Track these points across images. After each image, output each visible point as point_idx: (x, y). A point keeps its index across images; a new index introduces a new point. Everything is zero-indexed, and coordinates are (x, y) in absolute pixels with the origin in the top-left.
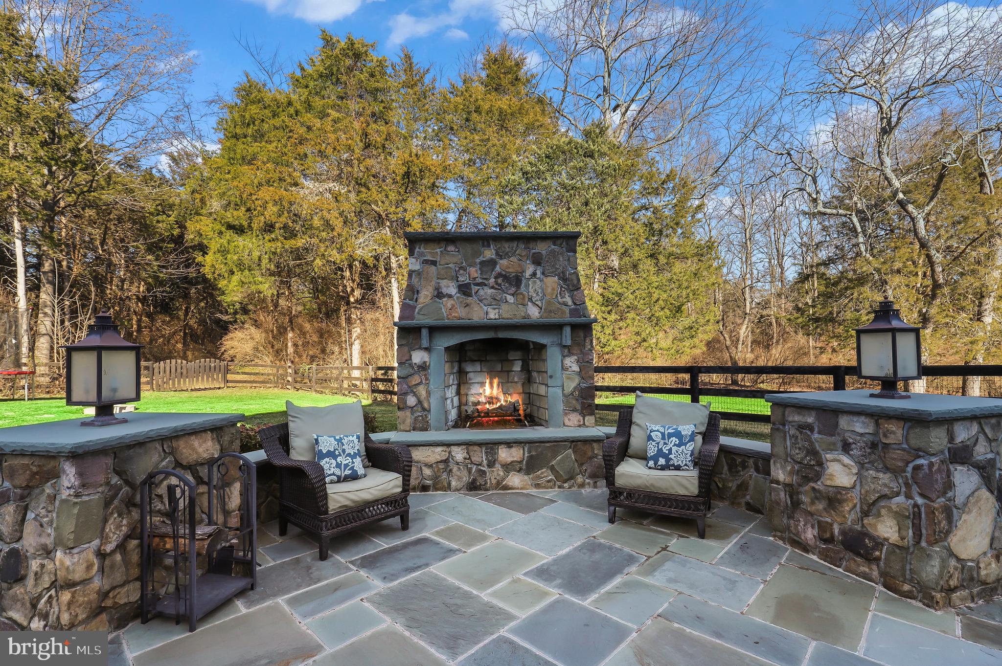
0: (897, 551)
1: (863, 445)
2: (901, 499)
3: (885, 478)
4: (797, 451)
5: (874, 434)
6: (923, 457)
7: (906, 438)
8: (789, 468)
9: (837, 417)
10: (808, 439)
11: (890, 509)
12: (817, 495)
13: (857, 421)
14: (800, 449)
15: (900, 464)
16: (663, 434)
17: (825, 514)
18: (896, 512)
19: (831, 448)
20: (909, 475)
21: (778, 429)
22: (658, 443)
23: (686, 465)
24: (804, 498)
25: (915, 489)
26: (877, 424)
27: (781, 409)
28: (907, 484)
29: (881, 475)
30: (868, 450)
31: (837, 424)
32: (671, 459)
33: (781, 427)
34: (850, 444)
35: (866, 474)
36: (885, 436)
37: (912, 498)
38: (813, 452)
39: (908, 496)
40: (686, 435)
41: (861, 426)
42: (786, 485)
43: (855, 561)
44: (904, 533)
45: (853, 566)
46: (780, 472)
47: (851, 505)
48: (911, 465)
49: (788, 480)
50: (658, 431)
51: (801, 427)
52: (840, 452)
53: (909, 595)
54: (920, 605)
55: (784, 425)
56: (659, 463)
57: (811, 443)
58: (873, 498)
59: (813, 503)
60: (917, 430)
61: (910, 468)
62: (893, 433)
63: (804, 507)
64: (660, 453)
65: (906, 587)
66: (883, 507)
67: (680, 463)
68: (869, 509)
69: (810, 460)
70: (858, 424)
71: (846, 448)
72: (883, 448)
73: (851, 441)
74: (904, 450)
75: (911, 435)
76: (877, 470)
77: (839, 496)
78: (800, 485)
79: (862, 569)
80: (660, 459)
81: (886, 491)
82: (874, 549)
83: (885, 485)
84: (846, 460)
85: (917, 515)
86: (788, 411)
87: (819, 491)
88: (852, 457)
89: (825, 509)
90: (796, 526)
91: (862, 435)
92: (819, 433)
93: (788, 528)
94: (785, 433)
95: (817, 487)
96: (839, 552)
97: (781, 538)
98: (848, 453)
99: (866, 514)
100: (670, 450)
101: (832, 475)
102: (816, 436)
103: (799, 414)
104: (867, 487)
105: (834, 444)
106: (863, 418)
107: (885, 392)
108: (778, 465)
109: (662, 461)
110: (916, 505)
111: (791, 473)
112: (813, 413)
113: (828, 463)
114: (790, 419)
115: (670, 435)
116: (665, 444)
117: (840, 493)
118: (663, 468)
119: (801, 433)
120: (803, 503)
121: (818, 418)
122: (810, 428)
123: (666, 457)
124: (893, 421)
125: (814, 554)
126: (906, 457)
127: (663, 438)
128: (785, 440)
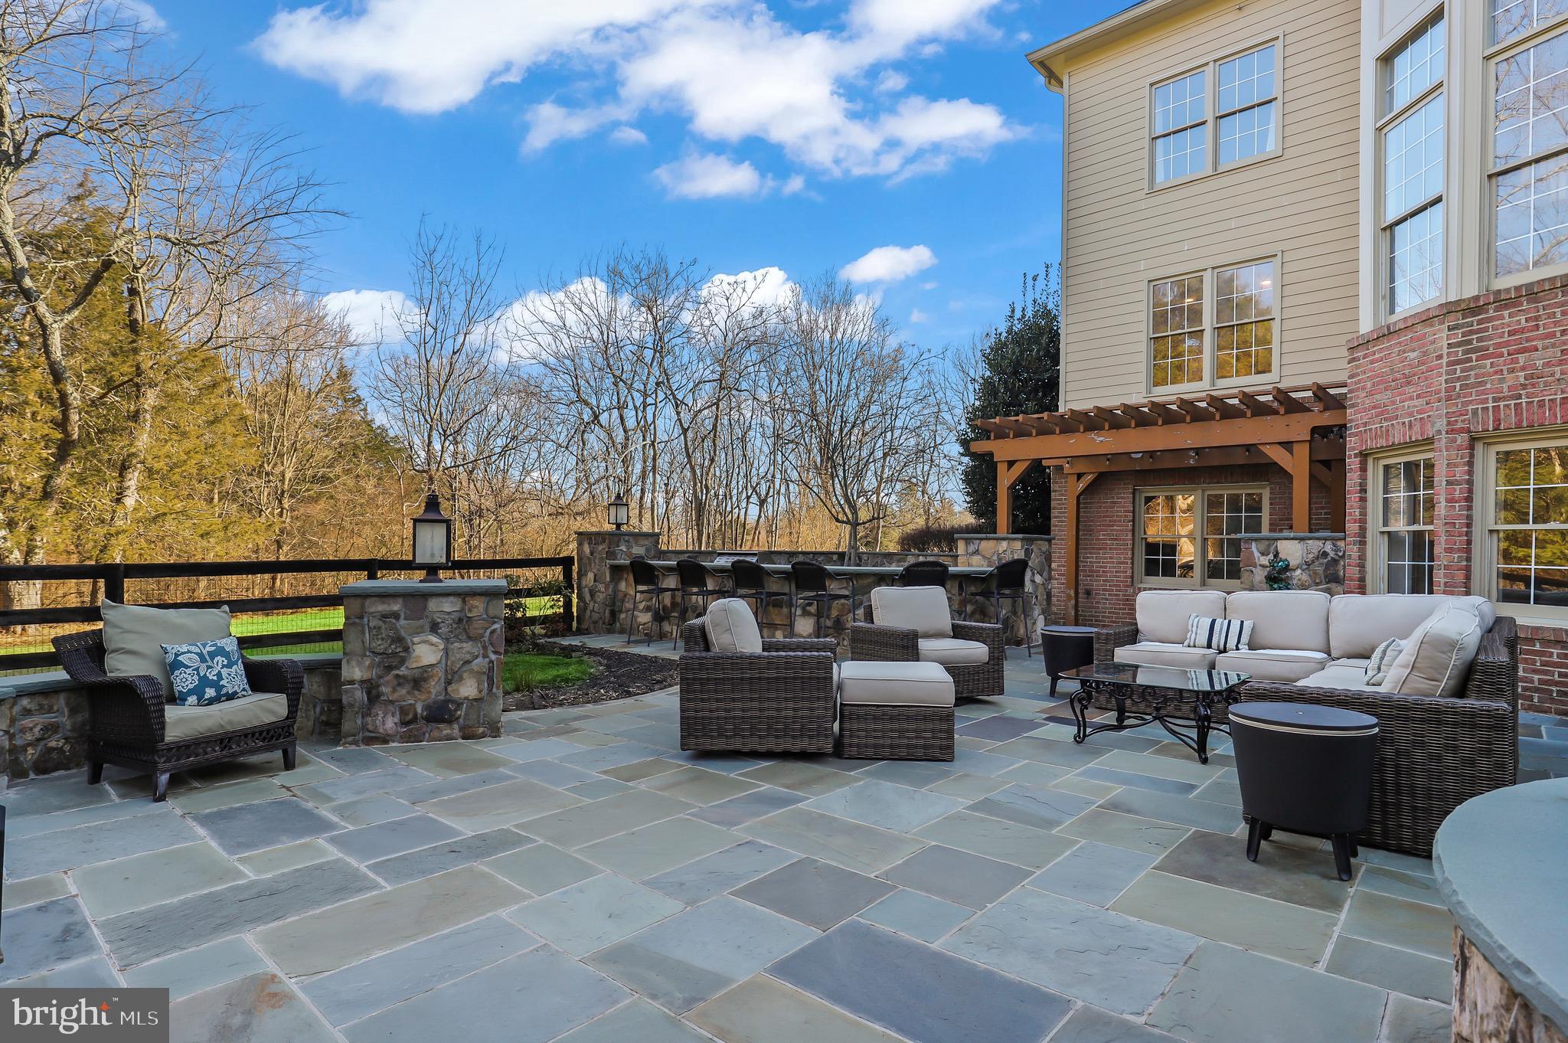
0: (475, 703)
1: (451, 622)
2: (480, 660)
3: (468, 646)
4: (380, 642)
5: (462, 610)
6: (495, 622)
7: (486, 610)
8: (367, 663)
9: (426, 600)
10: (393, 628)
11: (472, 671)
12: (401, 681)
13: (446, 602)
14: (383, 639)
15: (481, 632)
16: (201, 655)
17: (409, 697)
18: (477, 672)
19: (418, 631)
20: (486, 639)
21: (354, 624)
22: (197, 669)
23: (244, 690)
24: (383, 689)
25: (490, 649)
26: (464, 601)
27: (359, 601)
28: (485, 648)
29: (465, 645)
30: (455, 626)
31: (425, 608)
32: (224, 686)
33: (357, 620)
34: (439, 623)
35: (452, 647)
36: (470, 611)
37: (488, 657)
38: (399, 640)
39: (485, 656)
40: (232, 651)
41: (449, 606)
42: (362, 682)
43: (438, 728)
44: (481, 687)
45: (436, 734)
46: (357, 669)
47: (436, 679)
48: (489, 631)
49: (366, 676)
50: (189, 652)
51: (384, 616)
52: (428, 633)
53: (483, 736)
54: (490, 739)
55: (361, 617)
56: (207, 696)
57: (397, 630)
58: (458, 666)
59: (394, 690)
60: (494, 602)
61: (488, 633)
62: (477, 607)
63: (385, 698)
64: (204, 682)
65: (481, 730)
66: (465, 671)
67: (236, 688)
68: (452, 677)
69: (396, 648)
70: (447, 605)
71: (434, 628)
72: (467, 622)
73: (440, 620)
74: (483, 619)
75: (490, 607)
76: (461, 641)
77: (425, 675)
78: (380, 677)
79: (445, 732)
80: (207, 690)
81: (468, 657)
82: (456, 710)
83: (468, 652)
84: (434, 639)
85: (491, 669)
86: (368, 602)
87: (404, 677)
88: (439, 635)
89: (408, 692)
90: (374, 722)
91: (449, 613)
92: (405, 619)
93: (364, 728)
94: (363, 626)
95: (401, 673)
96: (421, 728)
97: (355, 743)
98: (437, 633)
99: (449, 682)
100: (219, 675)
101: (419, 657)
102: (402, 622)
103: (384, 603)
104: (453, 658)
105: (422, 627)
106: (452, 598)
107: (429, 577)
108: (354, 663)
109: (210, 692)
110: (492, 662)
111: (371, 667)
112: (400, 600)
113: (415, 647)
114: (372, 610)
115: (212, 655)
116: (209, 667)
117: (426, 671)
118: (211, 702)
119: (385, 622)
120: (383, 694)
121: (405, 606)
122: (396, 616)
123: (216, 685)
124: (478, 597)
125: (394, 741)
126: (486, 625)
127: (203, 659)
128: (363, 633)
